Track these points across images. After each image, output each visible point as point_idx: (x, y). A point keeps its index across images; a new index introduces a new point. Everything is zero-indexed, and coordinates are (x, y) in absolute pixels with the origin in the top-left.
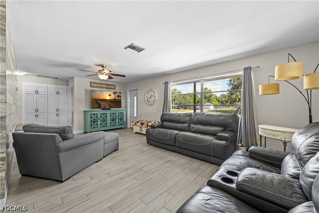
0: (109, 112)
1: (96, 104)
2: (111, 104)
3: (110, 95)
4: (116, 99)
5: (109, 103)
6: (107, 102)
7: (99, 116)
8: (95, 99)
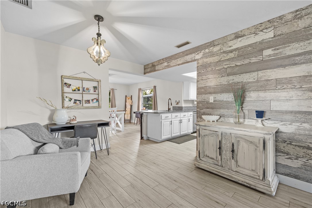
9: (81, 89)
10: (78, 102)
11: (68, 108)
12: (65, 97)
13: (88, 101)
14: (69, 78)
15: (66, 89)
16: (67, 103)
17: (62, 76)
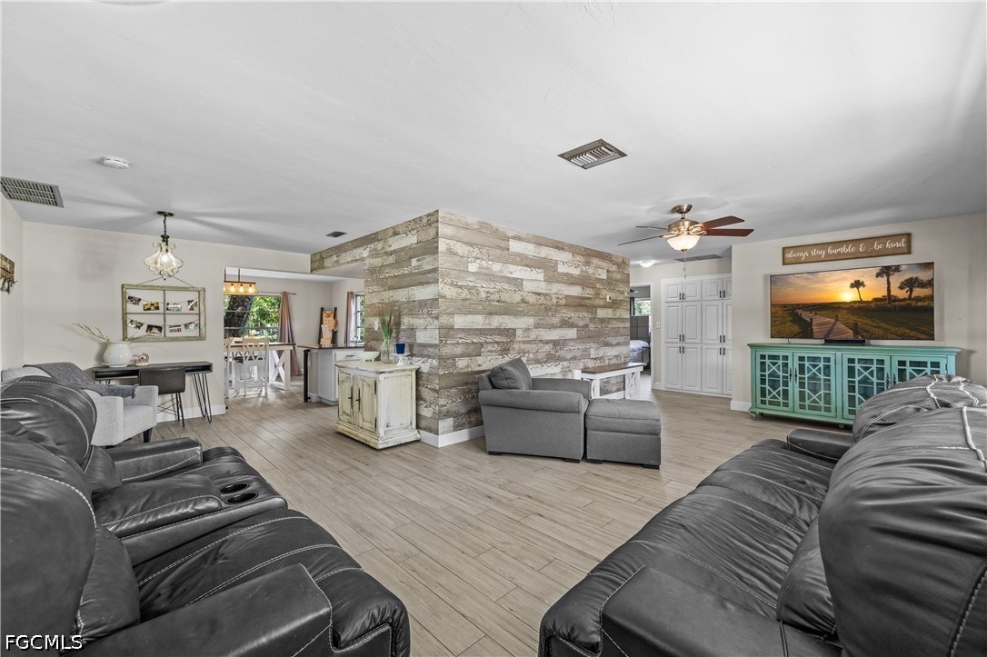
0: (839, 354)
1: (791, 321)
2: (863, 322)
3: (857, 284)
4: (896, 299)
5: (852, 319)
6: (841, 314)
7: (794, 365)
8: (785, 306)
9: (161, 306)
10: (155, 330)
11: (133, 340)
12: (128, 321)
13: (177, 328)
14: (137, 287)
15: (131, 307)
16: (132, 331)
17: (123, 285)
